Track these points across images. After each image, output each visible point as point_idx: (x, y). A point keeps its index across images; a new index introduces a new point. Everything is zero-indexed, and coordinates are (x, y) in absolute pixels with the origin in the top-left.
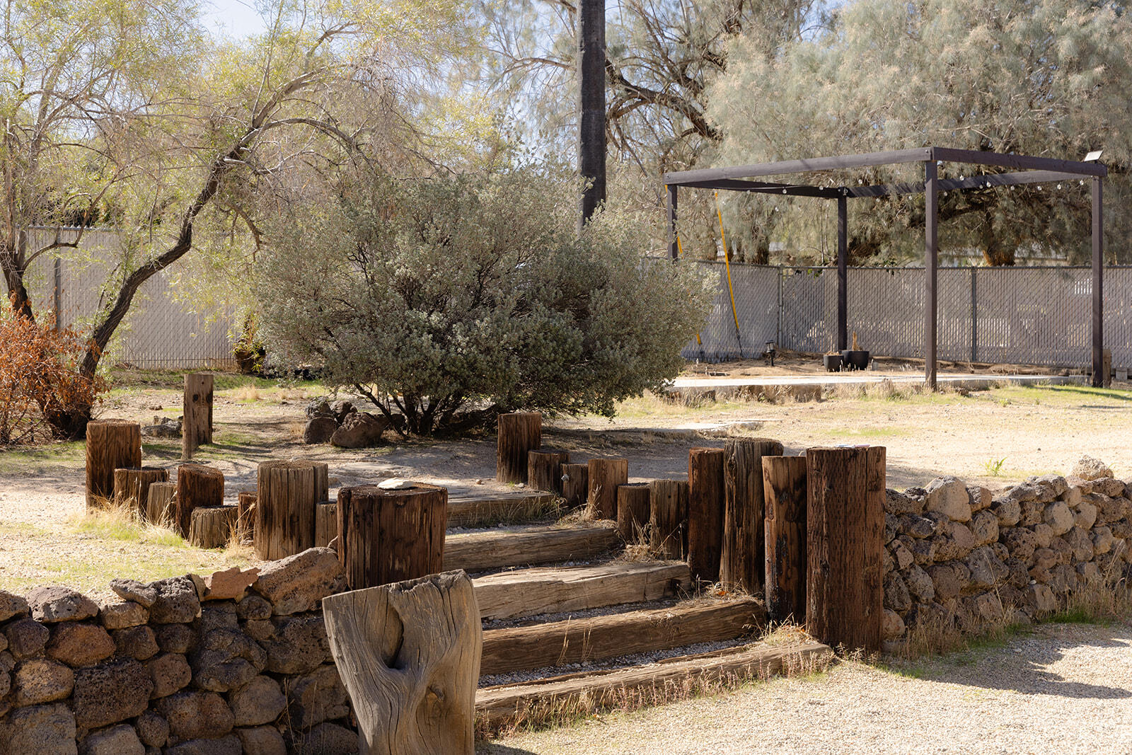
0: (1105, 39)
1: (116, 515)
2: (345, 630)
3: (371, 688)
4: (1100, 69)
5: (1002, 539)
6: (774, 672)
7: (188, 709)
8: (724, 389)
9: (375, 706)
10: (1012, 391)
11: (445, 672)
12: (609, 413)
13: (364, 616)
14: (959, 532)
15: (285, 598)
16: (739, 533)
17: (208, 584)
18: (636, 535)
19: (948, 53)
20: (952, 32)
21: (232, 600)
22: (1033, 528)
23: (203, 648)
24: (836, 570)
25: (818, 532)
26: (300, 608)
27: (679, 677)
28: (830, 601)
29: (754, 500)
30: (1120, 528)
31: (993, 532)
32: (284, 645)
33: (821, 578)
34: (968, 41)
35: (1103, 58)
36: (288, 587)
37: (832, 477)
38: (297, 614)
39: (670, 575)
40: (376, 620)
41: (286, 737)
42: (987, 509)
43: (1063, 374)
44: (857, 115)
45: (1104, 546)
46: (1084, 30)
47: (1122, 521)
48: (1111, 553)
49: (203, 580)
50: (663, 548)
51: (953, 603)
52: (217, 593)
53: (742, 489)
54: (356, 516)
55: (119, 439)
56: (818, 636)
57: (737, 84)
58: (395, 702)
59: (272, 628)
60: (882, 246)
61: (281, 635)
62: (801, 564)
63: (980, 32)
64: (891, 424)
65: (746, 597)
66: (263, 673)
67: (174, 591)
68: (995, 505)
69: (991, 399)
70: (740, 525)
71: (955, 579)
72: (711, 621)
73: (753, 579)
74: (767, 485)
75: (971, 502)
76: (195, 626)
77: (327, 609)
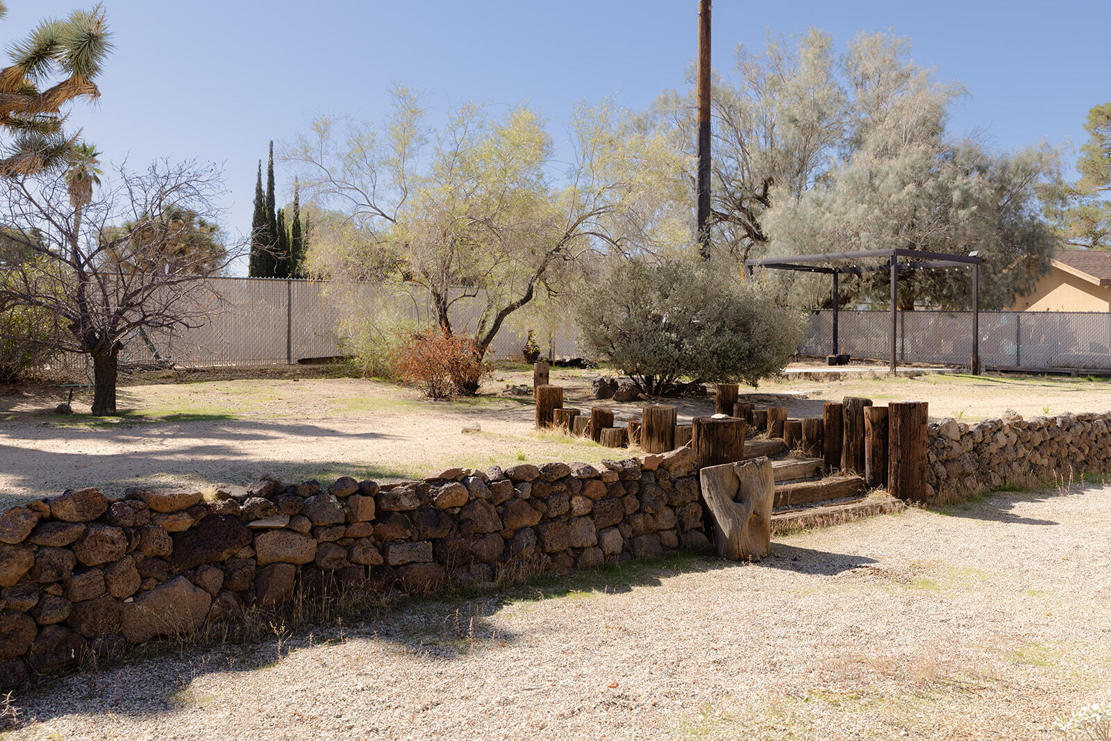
0: (977, 192)
1: (556, 431)
2: (713, 485)
3: (727, 511)
4: (975, 208)
5: (975, 450)
6: (880, 512)
7: (639, 520)
8: (793, 374)
9: (730, 520)
10: (934, 377)
11: (761, 504)
12: (756, 386)
13: (722, 478)
14: (955, 445)
15: (676, 470)
16: (851, 445)
17: (643, 462)
18: (796, 445)
19: (894, 198)
20: (895, 187)
21: (651, 470)
22: (988, 444)
23: (643, 493)
24: (905, 463)
25: (895, 444)
26: (681, 475)
27: (840, 512)
28: (902, 478)
29: (859, 428)
30: (1028, 445)
31: (971, 446)
32: (675, 492)
33: (897, 467)
34: (904, 192)
35: (976, 202)
36: (676, 465)
37: (903, 416)
38: (679, 478)
39: (816, 465)
40: (728, 480)
41: (677, 535)
42: (967, 434)
43: (957, 367)
44: (845, 229)
45: (1021, 455)
46: (965, 187)
47: (1028, 442)
48: (1024, 457)
49: (640, 461)
50: (810, 452)
51: (955, 480)
52: (647, 467)
53: (853, 423)
54: (705, 431)
55: (554, 394)
56: (895, 495)
57: (779, 213)
58: (740, 518)
59: (670, 484)
60: (852, 299)
61: (674, 487)
62: (885, 460)
63: (911, 187)
64: (884, 393)
65: (857, 477)
66: (666, 505)
67: (630, 465)
68: (971, 433)
69: (925, 380)
70: (852, 441)
71: (955, 468)
72: (842, 487)
73: (860, 468)
74: (867, 421)
75: (960, 431)
76: (640, 482)
77: (703, 474)
